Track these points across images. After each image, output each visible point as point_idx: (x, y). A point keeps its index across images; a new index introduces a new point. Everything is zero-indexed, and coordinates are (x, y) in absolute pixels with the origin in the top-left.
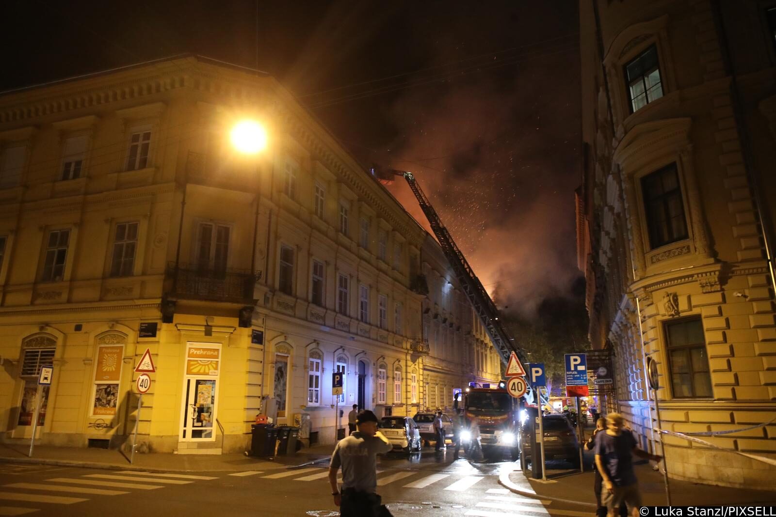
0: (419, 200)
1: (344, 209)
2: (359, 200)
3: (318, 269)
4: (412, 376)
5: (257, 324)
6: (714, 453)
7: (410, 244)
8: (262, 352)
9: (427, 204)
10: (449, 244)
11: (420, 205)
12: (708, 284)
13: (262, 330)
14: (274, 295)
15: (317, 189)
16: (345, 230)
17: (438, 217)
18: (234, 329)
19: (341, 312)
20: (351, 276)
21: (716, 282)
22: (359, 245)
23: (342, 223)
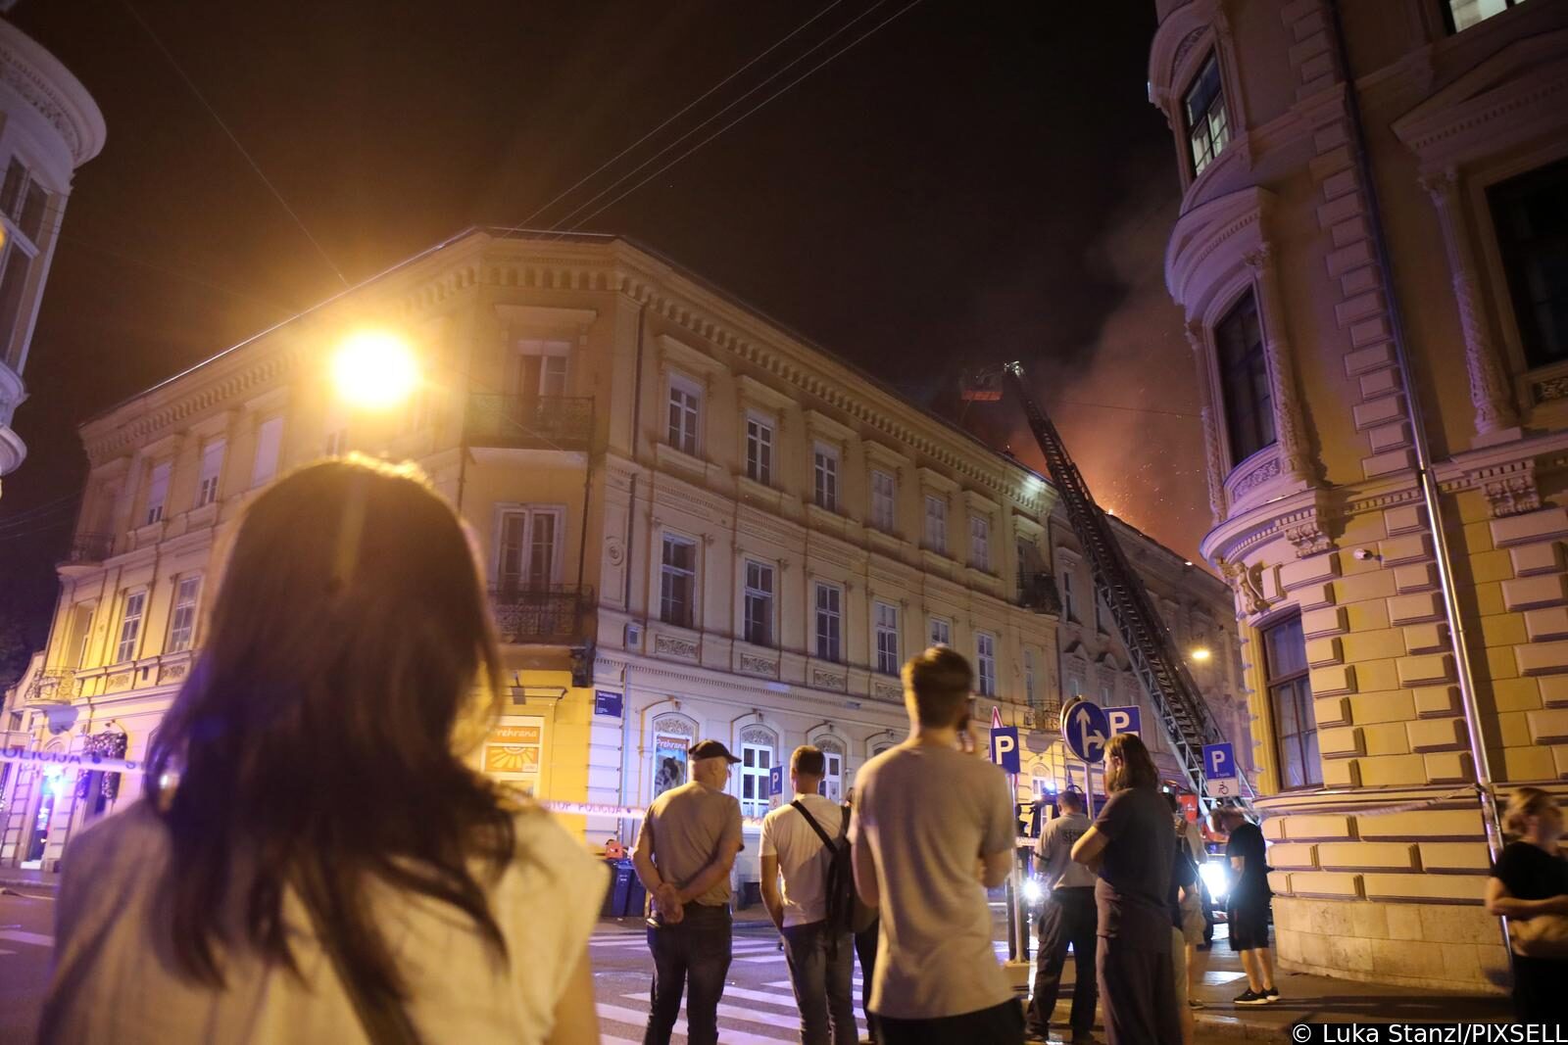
1: (825, 460)
2: (863, 440)
3: (759, 577)
4: (1035, 782)
5: (606, 680)
6: (1322, 905)
8: (621, 731)
12: (1304, 538)
13: (620, 691)
14: (645, 628)
15: (753, 429)
16: (830, 500)
18: (562, 691)
19: (822, 655)
20: (848, 586)
21: (1316, 532)
22: (867, 526)
23: (820, 486)
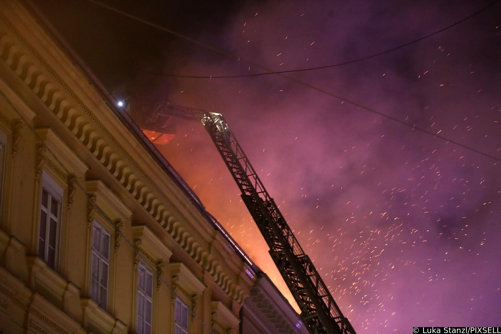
0: (240, 186)
2: (90, 177)
7: (214, 298)
9: (261, 196)
10: (317, 299)
11: (244, 196)
16: (52, 253)
17: (288, 229)
22: (84, 296)
23: (43, 235)
